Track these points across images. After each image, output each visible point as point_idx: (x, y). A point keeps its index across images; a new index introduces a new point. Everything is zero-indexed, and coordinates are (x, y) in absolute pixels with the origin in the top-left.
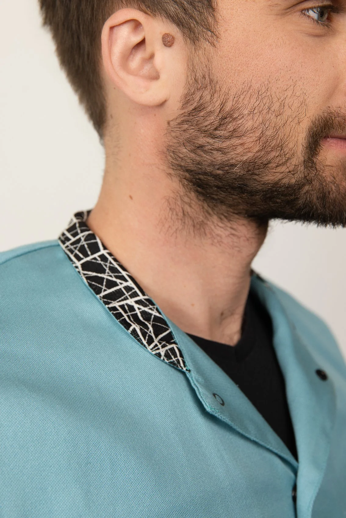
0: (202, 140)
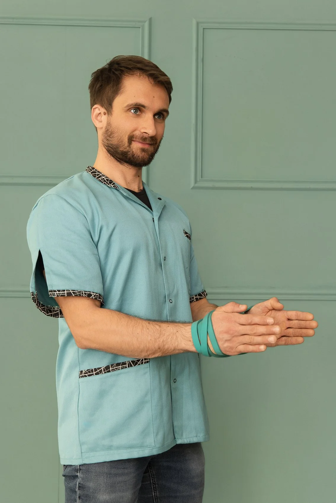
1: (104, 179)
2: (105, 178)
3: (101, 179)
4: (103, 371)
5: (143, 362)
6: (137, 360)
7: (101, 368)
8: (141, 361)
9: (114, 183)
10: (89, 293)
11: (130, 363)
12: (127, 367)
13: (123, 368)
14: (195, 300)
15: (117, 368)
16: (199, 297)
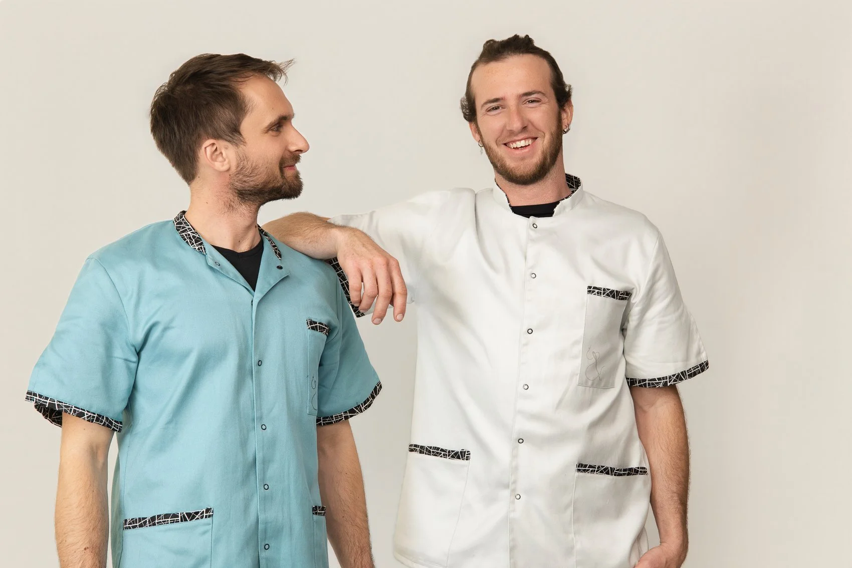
0: (245, 179)
1: (189, 235)
2: (191, 234)
3: (186, 235)
4: (148, 522)
5: (203, 516)
6: (195, 513)
7: (146, 518)
8: (201, 514)
9: (202, 242)
10: (80, 411)
11: (184, 515)
12: (179, 522)
13: (173, 522)
14: (344, 419)
15: (165, 521)
16: (350, 414)
